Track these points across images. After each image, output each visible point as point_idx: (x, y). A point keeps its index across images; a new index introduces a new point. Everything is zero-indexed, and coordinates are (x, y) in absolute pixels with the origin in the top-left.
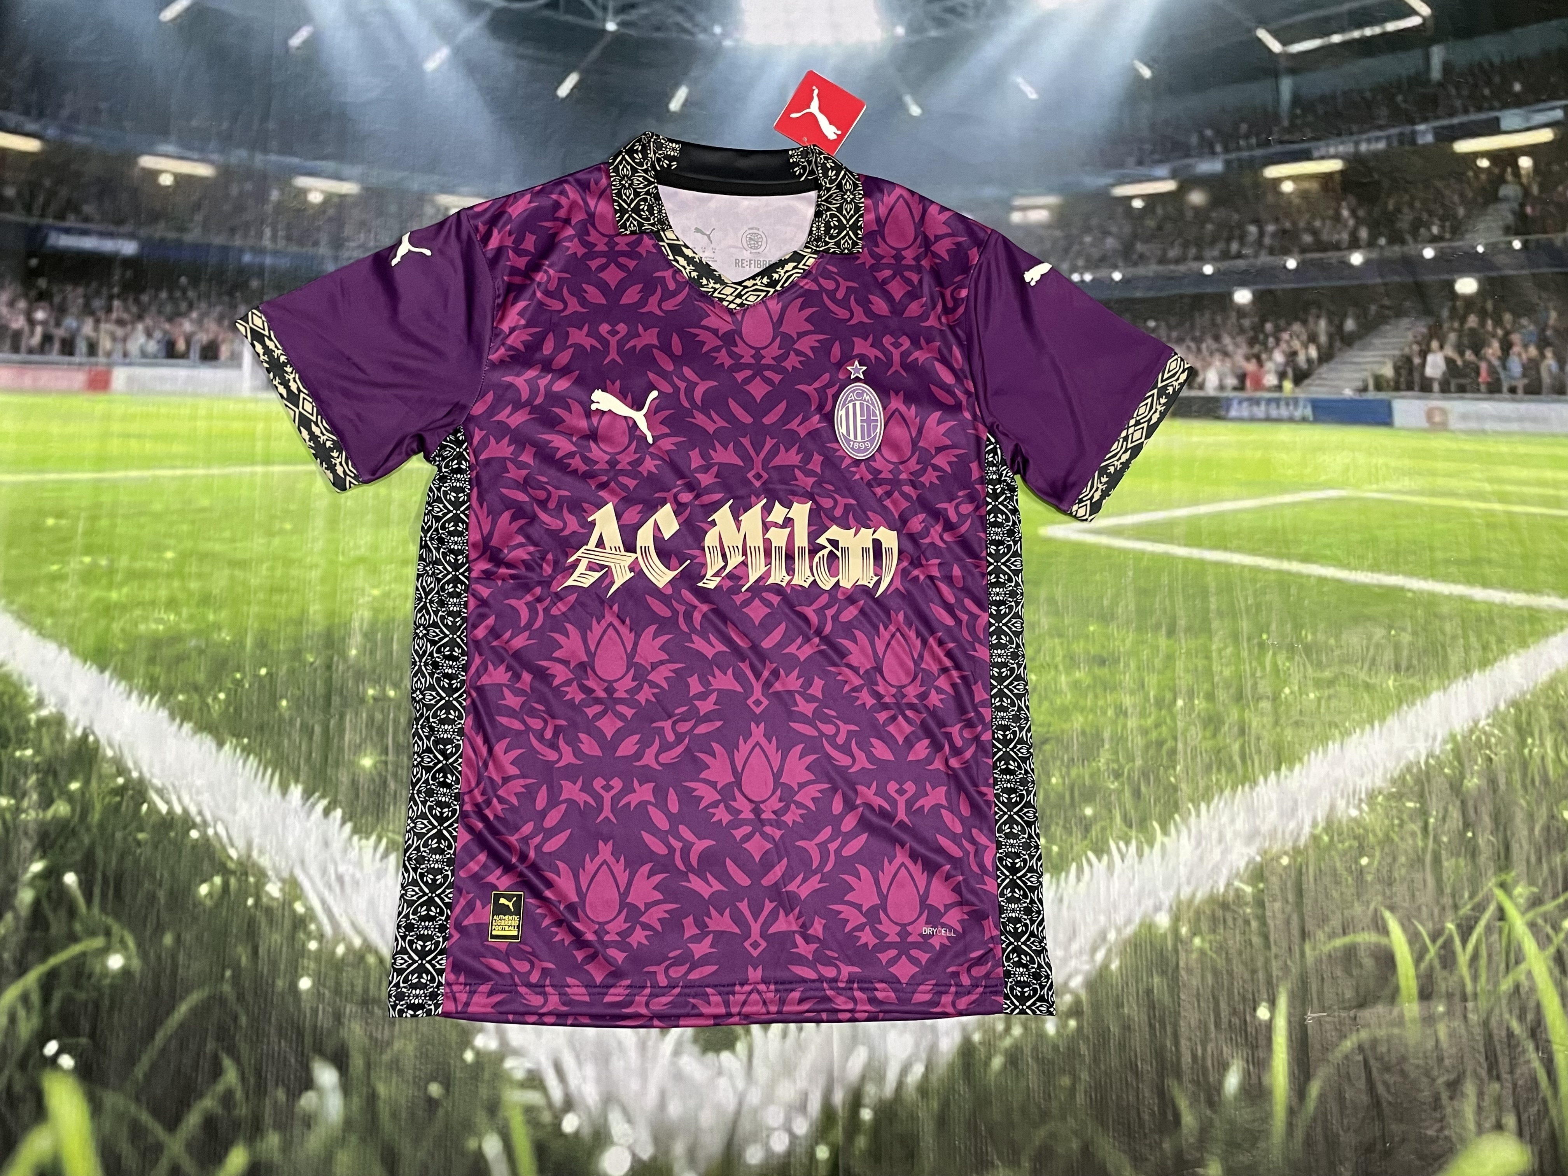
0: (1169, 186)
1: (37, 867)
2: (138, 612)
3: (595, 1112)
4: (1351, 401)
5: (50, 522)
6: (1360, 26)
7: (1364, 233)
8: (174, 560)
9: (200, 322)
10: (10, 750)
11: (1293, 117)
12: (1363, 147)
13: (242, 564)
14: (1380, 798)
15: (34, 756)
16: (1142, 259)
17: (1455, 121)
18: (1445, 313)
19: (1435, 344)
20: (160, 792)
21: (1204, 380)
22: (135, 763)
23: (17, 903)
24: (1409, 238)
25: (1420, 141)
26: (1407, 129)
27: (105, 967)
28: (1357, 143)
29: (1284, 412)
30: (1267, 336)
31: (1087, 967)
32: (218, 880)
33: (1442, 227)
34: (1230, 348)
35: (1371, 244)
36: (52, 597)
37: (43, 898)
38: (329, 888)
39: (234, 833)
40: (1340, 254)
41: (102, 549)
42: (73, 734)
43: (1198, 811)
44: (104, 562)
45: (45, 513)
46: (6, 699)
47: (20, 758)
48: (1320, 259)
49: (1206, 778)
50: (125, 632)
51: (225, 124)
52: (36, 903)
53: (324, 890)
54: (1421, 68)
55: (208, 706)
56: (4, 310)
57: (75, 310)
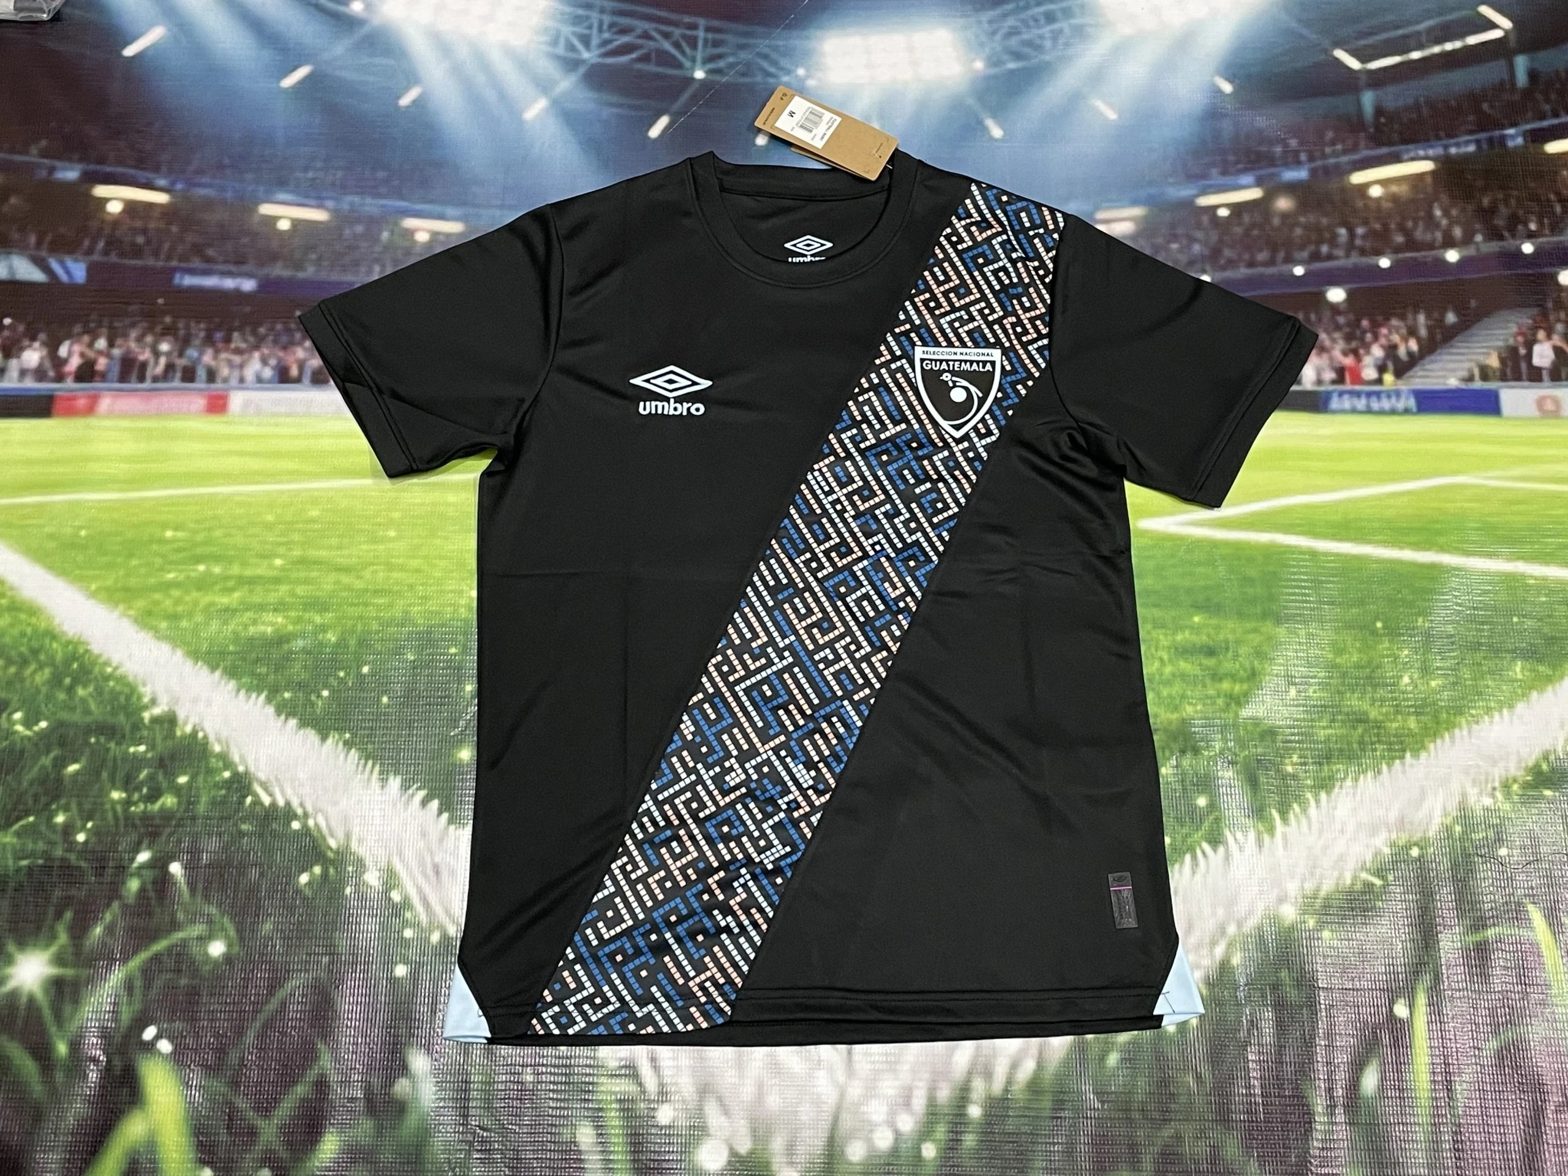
0: (1254, 194)
1: (143, 857)
2: (249, 614)
3: (691, 1104)
4: (1458, 391)
5: (169, 534)
6: (1441, 42)
7: (1458, 232)
8: (283, 568)
9: (310, 351)
10: (124, 747)
11: (1377, 126)
12: (1453, 150)
13: (346, 570)
14: (1515, 787)
15: (146, 752)
16: (1231, 264)
17: (1545, 124)
18: (1550, 305)
19: (1541, 334)
20: (264, 785)
21: (1302, 377)
22: (242, 757)
23: (124, 893)
24: (1506, 234)
25: (1511, 144)
26: (1497, 133)
27: (206, 954)
28: (1446, 147)
29: (1386, 404)
30: (1364, 332)
31: (1206, 962)
32: (317, 870)
33: (1541, 224)
35: (1467, 240)
36: (168, 603)
37: (149, 887)
38: (425, 874)
39: (333, 824)
40: (1434, 253)
41: (216, 558)
42: (183, 731)
43: (1318, 801)
44: (217, 570)
45: (165, 526)
46: (122, 699)
47: (134, 754)
48: (1415, 259)
49: (1326, 768)
50: (234, 632)
51: (340, 174)
52: (142, 890)
53: (421, 880)
54: (1506, 77)
55: (312, 705)
56: (133, 345)
57: (197, 342)
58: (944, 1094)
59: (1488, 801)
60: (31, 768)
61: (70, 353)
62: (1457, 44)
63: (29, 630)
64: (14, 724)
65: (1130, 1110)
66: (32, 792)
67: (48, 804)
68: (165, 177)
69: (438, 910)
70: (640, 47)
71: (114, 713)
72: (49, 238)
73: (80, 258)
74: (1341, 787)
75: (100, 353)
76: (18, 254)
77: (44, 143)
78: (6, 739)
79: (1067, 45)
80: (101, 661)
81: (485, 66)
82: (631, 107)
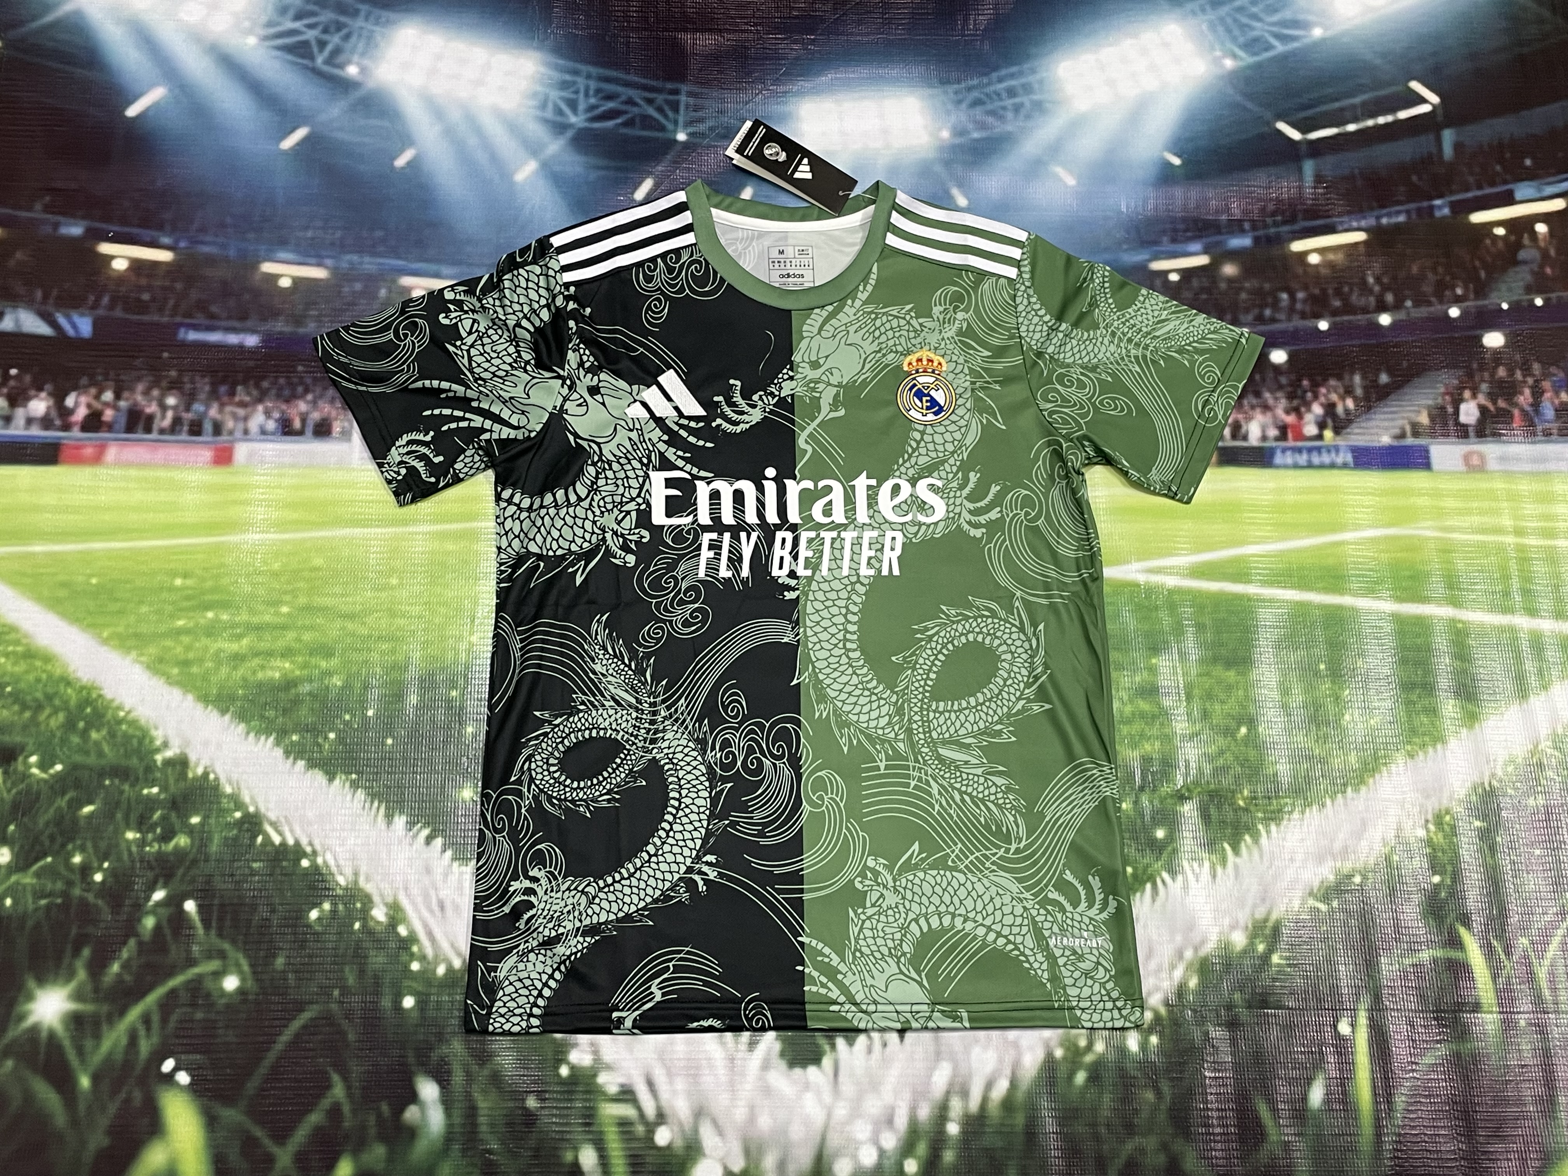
0: (1202, 260)
1: (159, 895)
2: (256, 661)
3: (688, 1127)
4: (1391, 448)
5: (178, 582)
6: (1373, 115)
7: (1389, 298)
8: (289, 615)
9: (314, 402)
10: (137, 789)
12: (1384, 221)
13: (351, 617)
14: (1447, 818)
15: (159, 794)
17: (1470, 195)
18: (1475, 366)
19: (1467, 394)
20: (274, 825)
21: (1247, 432)
22: (252, 798)
23: (140, 930)
24: (1433, 299)
25: (1438, 214)
26: (1425, 204)
27: (222, 989)
28: (1378, 218)
29: (1326, 459)
30: (1305, 392)
31: (1166, 984)
32: (327, 906)
33: (1466, 288)
34: (1271, 402)
35: (1398, 305)
36: (179, 649)
37: (165, 923)
38: (431, 911)
39: (342, 862)
40: (1369, 316)
41: (224, 605)
42: (194, 773)
43: (1268, 832)
44: (225, 617)
45: (174, 574)
46: (135, 742)
47: (148, 795)
48: (1350, 322)
49: (1275, 802)
50: (244, 679)
51: (339, 234)
52: (158, 928)
53: (426, 914)
54: (1434, 150)
55: (319, 745)
56: (139, 398)
57: (203, 396)
58: (924, 1113)
59: (1421, 833)
60: (46, 811)
61: (77, 404)
62: (1390, 118)
63: (44, 676)
64: (30, 767)
65: (1097, 1125)
66: (47, 833)
67: (63, 845)
68: (169, 236)
69: (445, 945)
70: (626, 112)
71: (127, 755)
72: (55, 292)
73: (87, 312)
74: (1289, 820)
75: (107, 404)
76: (24, 308)
77: (48, 198)
78: (23, 781)
79: (1028, 117)
80: (115, 704)
81: (478, 130)
82: (617, 169)
